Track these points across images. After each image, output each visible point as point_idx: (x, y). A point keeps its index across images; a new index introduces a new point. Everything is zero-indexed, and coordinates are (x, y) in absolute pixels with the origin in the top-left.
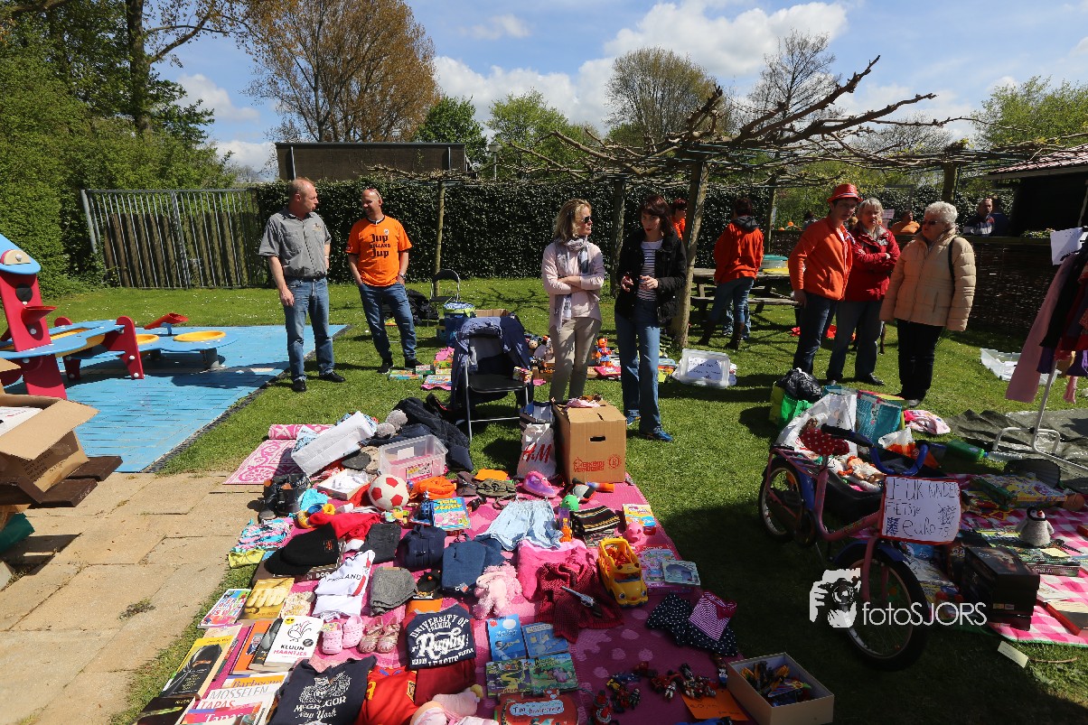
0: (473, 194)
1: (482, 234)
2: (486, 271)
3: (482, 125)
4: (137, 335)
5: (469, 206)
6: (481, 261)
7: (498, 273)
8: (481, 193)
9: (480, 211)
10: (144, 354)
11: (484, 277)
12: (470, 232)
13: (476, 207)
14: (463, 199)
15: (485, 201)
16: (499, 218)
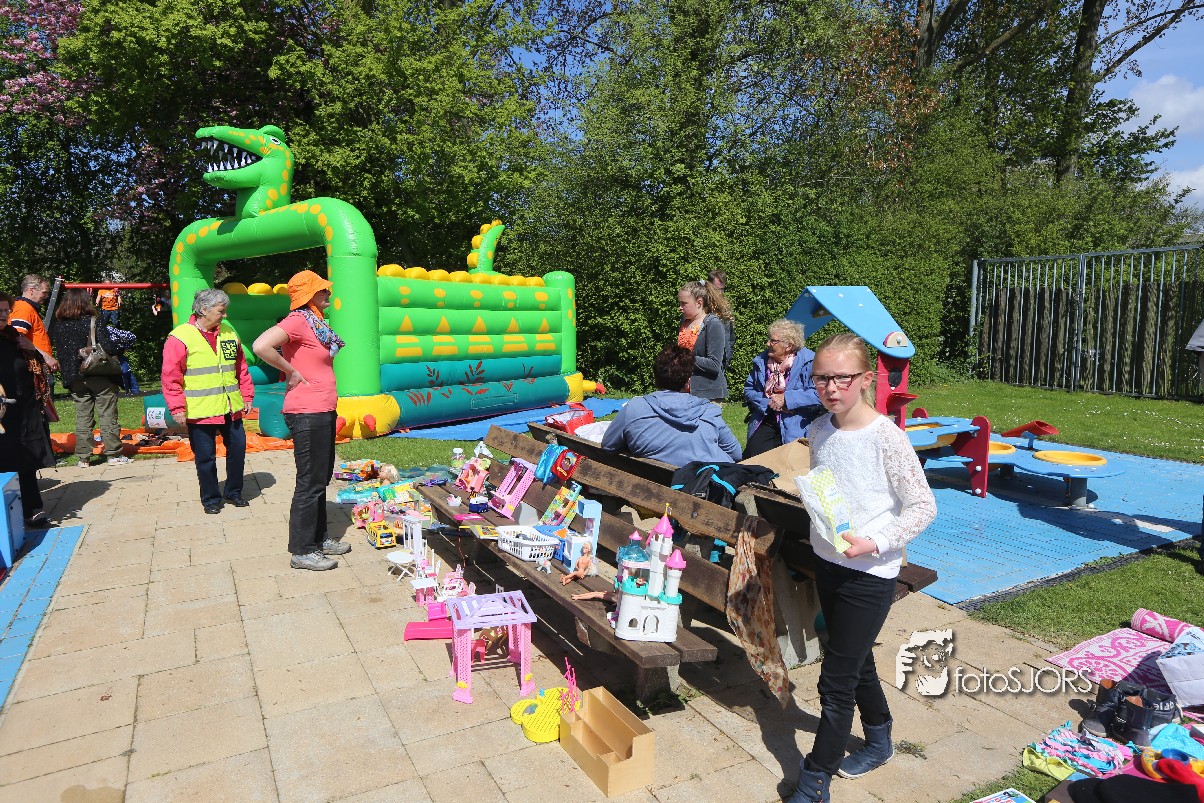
4: (991, 442)
10: (994, 466)
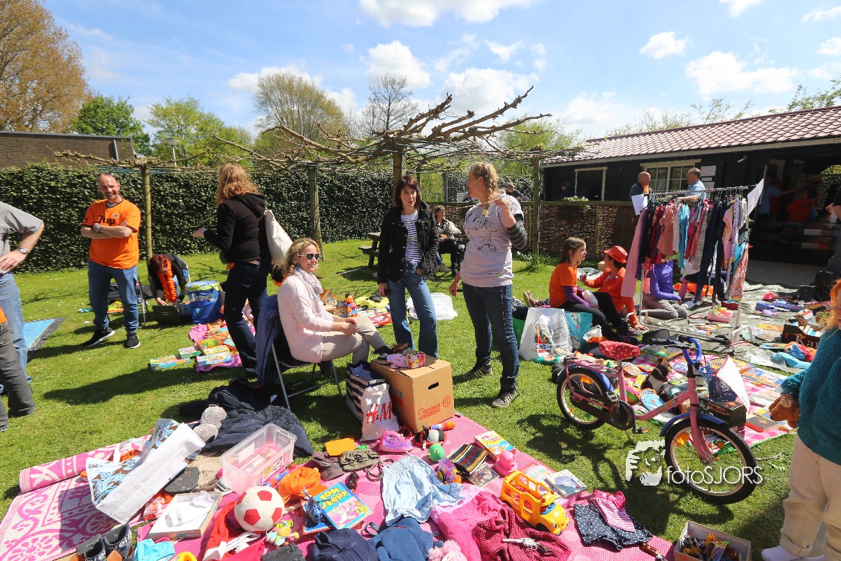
0: (167, 181)
1: (181, 216)
2: (188, 249)
3: (142, 123)
5: (164, 192)
6: (182, 240)
7: (201, 249)
8: (176, 180)
9: (176, 196)
11: (187, 253)
12: (167, 215)
13: (172, 193)
14: (157, 186)
15: (180, 186)
16: (196, 202)
